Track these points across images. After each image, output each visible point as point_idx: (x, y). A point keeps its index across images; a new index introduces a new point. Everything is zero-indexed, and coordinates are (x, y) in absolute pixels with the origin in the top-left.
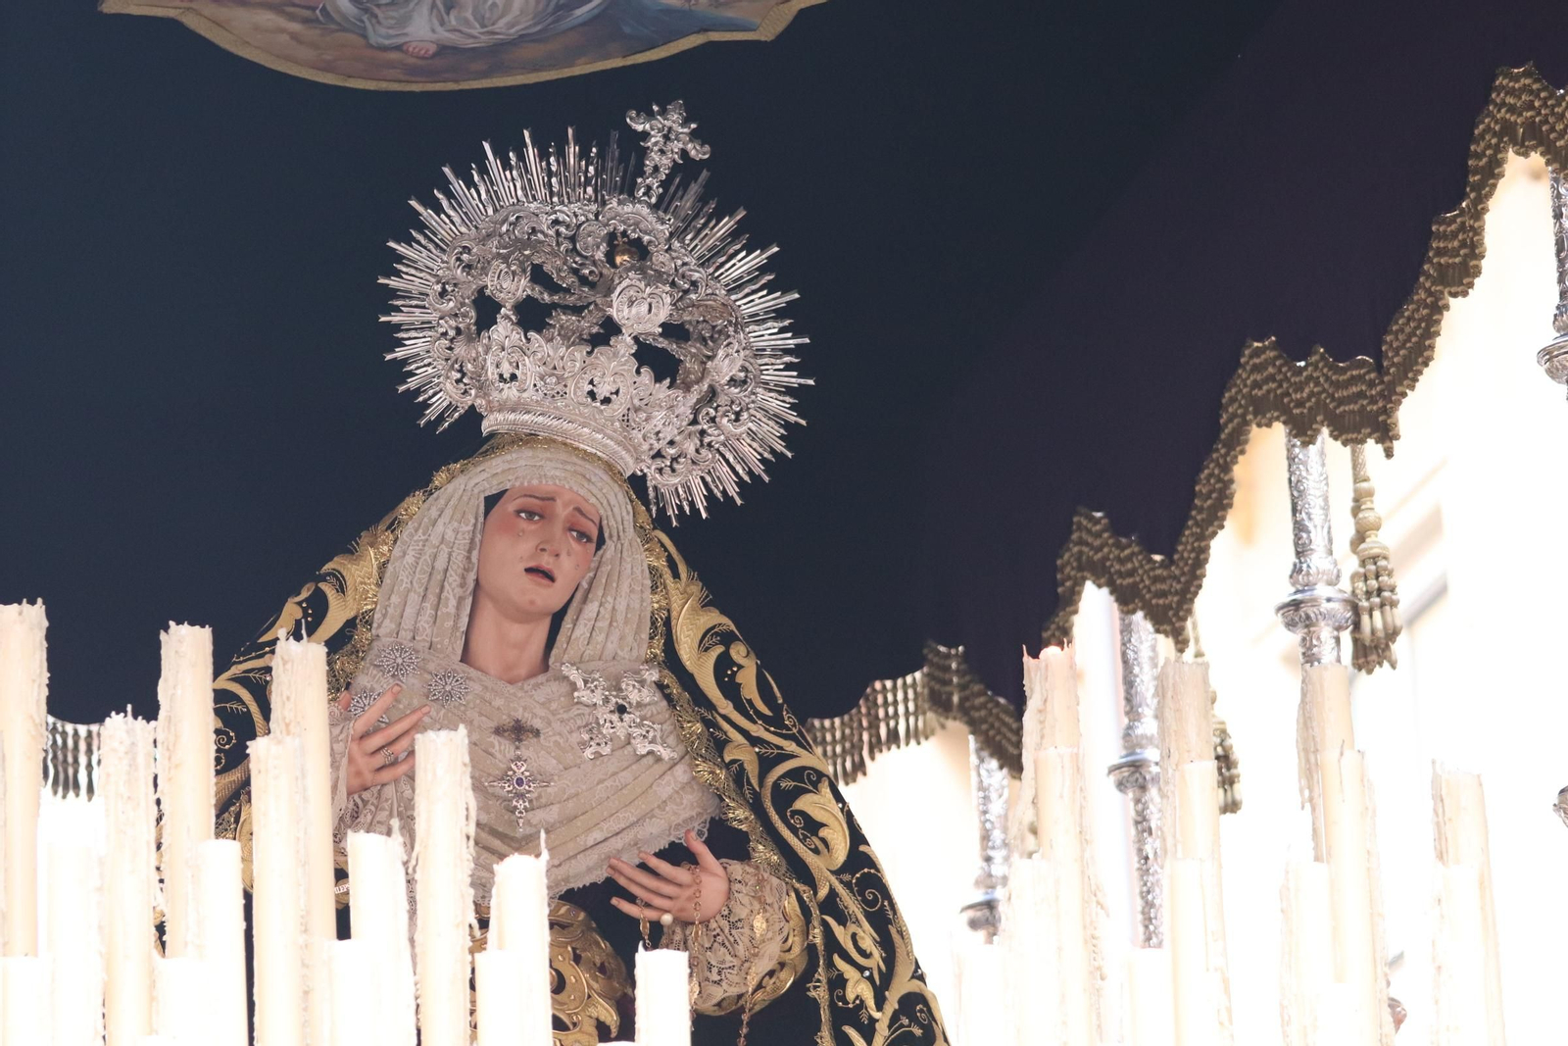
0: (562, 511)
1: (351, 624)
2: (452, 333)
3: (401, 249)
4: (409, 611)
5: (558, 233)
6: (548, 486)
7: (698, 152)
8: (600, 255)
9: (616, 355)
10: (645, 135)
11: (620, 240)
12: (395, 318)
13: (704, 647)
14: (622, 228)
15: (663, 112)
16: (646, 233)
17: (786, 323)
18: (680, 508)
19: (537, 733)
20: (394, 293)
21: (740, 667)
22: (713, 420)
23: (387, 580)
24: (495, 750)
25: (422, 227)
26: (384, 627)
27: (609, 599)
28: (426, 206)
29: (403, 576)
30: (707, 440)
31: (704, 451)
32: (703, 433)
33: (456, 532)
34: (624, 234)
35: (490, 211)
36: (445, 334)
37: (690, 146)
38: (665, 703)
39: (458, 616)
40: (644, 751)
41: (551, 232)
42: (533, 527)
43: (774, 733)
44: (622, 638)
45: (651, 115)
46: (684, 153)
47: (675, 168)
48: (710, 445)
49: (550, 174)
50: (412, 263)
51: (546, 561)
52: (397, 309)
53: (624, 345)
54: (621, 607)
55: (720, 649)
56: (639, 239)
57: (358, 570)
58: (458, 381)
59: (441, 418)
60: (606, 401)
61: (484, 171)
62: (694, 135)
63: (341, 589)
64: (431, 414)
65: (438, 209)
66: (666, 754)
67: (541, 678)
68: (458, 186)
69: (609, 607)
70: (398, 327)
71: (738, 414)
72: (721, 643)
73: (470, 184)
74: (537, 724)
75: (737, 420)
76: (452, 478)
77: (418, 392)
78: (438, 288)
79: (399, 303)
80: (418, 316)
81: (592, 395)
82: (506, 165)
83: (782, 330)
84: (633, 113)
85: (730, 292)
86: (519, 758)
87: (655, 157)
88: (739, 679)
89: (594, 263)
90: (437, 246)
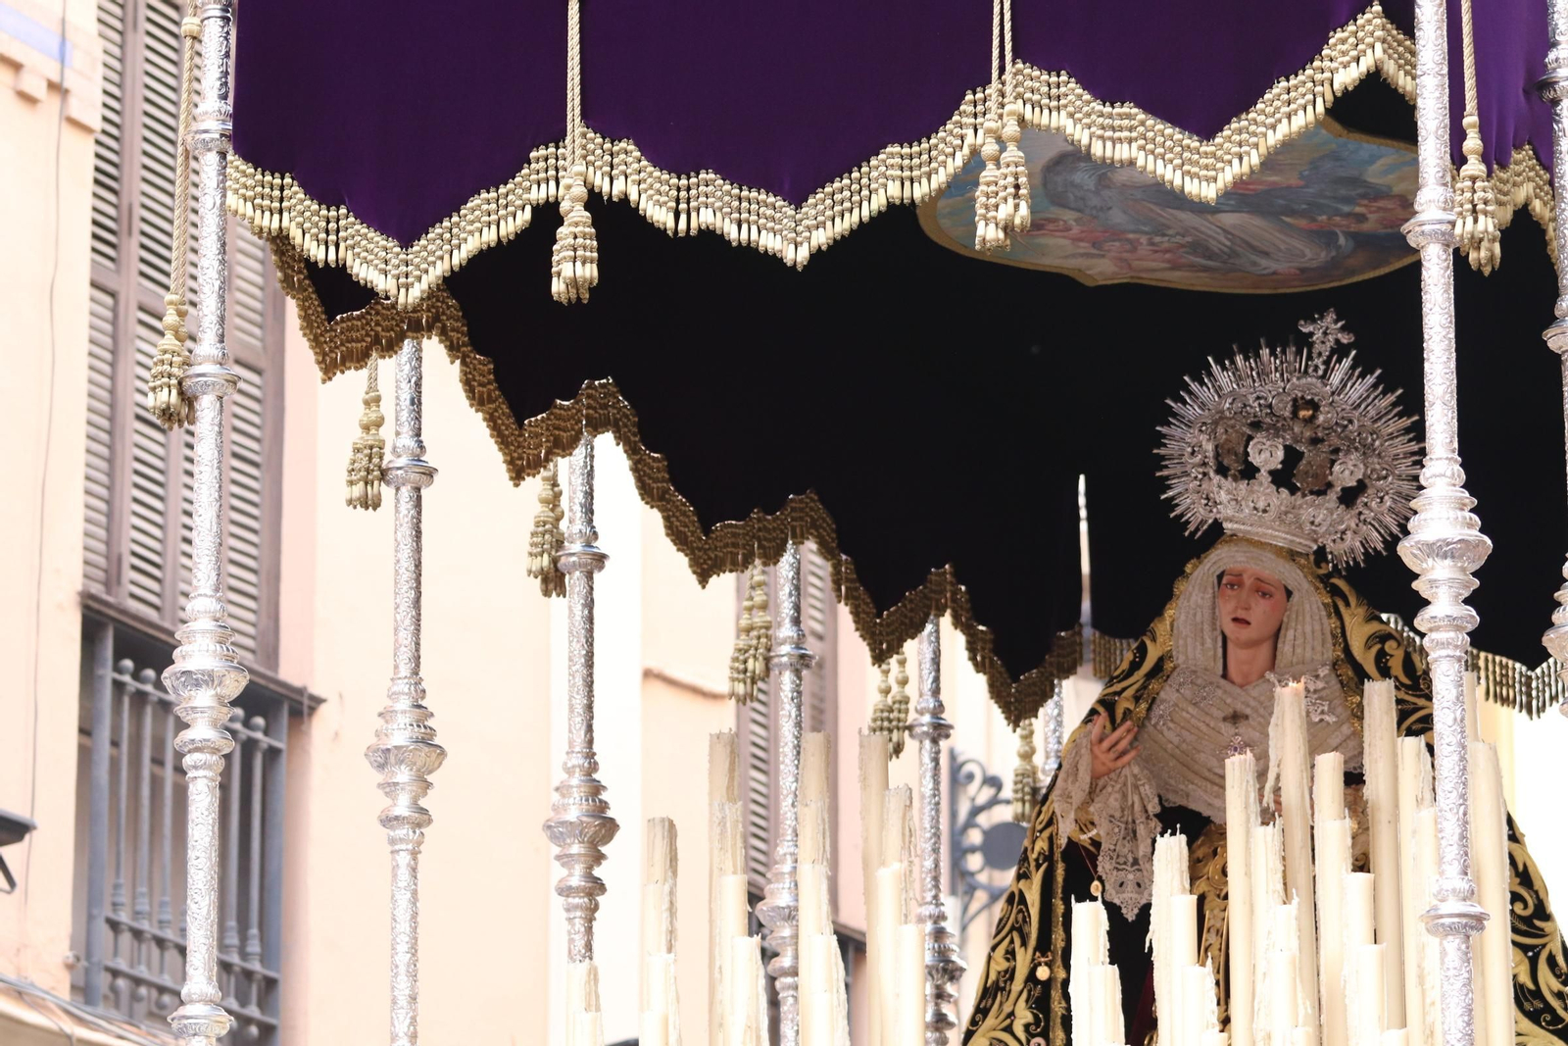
0: (1248, 581)
1: (1161, 660)
2: (1200, 476)
3: (1163, 430)
4: (1189, 649)
5: (1260, 405)
6: (1239, 567)
7: (1345, 339)
8: (1287, 414)
9: (1261, 484)
10: (1311, 334)
11: (1300, 402)
12: (1165, 473)
13: (1368, 646)
14: (1300, 395)
15: (1322, 318)
16: (1316, 395)
17: (1411, 436)
18: (1347, 563)
19: (1247, 717)
20: (1163, 458)
21: (1391, 656)
22: (1366, 504)
23: (1175, 631)
24: (1223, 731)
25: (1175, 415)
26: (1180, 659)
27: (1299, 627)
28: (1176, 402)
29: (1181, 628)
30: (1362, 517)
31: (1361, 525)
32: (1360, 513)
33: (1202, 598)
34: (1303, 398)
35: (1217, 399)
36: (1196, 477)
37: (1340, 335)
38: (1339, 686)
39: (1215, 649)
40: (1317, 720)
41: (1256, 404)
42: (1234, 593)
43: (1413, 695)
44: (1313, 649)
45: (1314, 321)
46: (1337, 341)
47: (1333, 352)
48: (1365, 521)
49: (1252, 369)
50: (1172, 437)
51: (1241, 614)
52: (1166, 467)
53: (1264, 476)
54: (1308, 629)
55: (1379, 646)
56: (1312, 399)
57: (1161, 628)
58: (1206, 505)
59: (1197, 529)
60: (1265, 511)
61: (1210, 374)
62: (1343, 329)
63: (1154, 640)
64: (1192, 527)
65: (1185, 403)
66: (1330, 719)
67: (1261, 681)
68: (1194, 386)
69: (1299, 631)
70: (1167, 478)
71: (1382, 498)
72: (1379, 642)
73: (1202, 383)
74: (1248, 711)
75: (1381, 502)
76: (1195, 567)
77: (1182, 515)
78: (1189, 450)
79: (1167, 463)
80: (1178, 470)
81: (1255, 508)
82: (1224, 368)
83: (1410, 441)
84: (1302, 322)
85: (1375, 421)
86: (1236, 734)
87: (1317, 347)
88: (1389, 664)
89: (1285, 419)
90: (1186, 425)
